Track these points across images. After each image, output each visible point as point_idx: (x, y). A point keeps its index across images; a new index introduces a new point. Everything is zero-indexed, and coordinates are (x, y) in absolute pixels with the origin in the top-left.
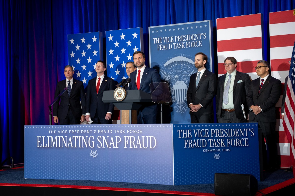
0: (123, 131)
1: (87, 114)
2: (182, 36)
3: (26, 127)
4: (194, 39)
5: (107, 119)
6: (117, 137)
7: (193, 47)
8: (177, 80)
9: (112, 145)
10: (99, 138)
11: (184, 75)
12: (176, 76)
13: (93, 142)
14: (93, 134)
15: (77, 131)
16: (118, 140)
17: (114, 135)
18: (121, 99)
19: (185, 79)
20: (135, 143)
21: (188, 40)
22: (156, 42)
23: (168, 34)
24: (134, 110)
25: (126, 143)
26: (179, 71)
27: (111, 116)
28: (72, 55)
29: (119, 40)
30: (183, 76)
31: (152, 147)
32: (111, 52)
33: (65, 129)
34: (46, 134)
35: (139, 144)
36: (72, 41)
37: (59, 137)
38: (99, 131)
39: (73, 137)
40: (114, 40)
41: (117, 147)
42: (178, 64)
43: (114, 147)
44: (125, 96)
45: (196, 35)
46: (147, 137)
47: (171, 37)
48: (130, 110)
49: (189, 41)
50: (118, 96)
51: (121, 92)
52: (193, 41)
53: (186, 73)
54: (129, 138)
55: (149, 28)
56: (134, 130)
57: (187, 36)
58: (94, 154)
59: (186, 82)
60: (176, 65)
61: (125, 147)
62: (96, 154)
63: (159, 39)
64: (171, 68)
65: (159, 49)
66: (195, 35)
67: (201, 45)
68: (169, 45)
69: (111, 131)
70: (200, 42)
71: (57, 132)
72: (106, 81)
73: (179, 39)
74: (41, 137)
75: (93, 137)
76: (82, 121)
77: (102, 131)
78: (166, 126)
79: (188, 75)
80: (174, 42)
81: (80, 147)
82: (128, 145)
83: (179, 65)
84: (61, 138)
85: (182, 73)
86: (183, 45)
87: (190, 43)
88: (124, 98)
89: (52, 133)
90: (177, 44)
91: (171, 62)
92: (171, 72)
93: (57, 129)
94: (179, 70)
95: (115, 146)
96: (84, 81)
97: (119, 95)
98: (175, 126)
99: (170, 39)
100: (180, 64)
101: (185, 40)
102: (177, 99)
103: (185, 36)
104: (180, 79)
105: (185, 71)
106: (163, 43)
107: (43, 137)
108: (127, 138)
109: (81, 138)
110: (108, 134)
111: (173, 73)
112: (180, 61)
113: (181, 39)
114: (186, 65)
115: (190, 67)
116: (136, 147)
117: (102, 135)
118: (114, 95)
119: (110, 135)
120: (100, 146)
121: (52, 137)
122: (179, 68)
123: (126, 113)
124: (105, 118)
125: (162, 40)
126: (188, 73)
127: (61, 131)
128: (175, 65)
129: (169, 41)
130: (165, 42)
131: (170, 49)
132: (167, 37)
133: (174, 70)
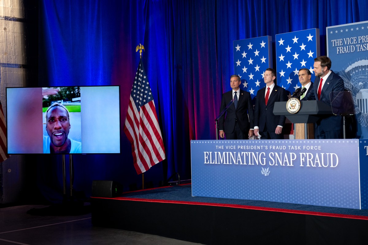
0: (299, 148)
1: (256, 128)
2: (367, 36)
3: (192, 142)
5: (277, 133)
6: (291, 154)
8: (361, 88)
9: (286, 163)
10: (271, 155)
12: (360, 83)
13: (265, 159)
14: (264, 150)
15: (246, 147)
16: (293, 158)
17: (288, 151)
18: (295, 111)
20: (313, 160)
22: (335, 44)
23: (350, 35)
24: (311, 124)
25: (303, 160)
26: (363, 77)
27: (281, 130)
28: (238, 63)
29: (291, 44)
31: (333, 165)
32: (282, 58)
33: (233, 144)
34: (213, 150)
35: (318, 163)
36: (238, 48)
37: (227, 153)
38: (271, 147)
39: (242, 153)
40: (285, 45)
41: (292, 165)
42: (362, 70)
43: (288, 165)
44: (299, 108)
46: (328, 154)
47: (354, 38)
48: (306, 124)
50: (291, 107)
51: (294, 104)
54: (306, 155)
55: (327, 28)
56: (311, 146)
58: (265, 172)
60: (360, 70)
61: (301, 165)
62: (268, 173)
63: (339, 40)
64: (354, 74)
65: (339, 52)
68: (351, 47)
69: (284, 147)
71: (225, 147)
72: (276, 90)
73: (364, 40)
74: (208, 152)
75: (264, 153)
76: (250, 136)
77: (274, 147)
78: (350, 142)
80: (358, 44)
81: (250, 164)
82: (305, 163)
83: (364, 71)
84: (229, 154)
88: (298, 110)
89: (220, 148)
90: (360, 45)
91: (354, 67)
92: (354, 78)
93: (225, 145)
94: (364, 76)
95: (290, 164)
96: (252, 92)
97: (293, 106)
98: (361, 142)
99: (352, 40)
100: (365, 69)
102: (361, 110)
104: (365, 87)
106: (344, 45)
107: (211, 153)
108: (303, 155)
109: (251, 154)
110: (282, 151)
111: (356, 79)
112: (365, 66)
113: (366, 39)
116: (314, 165)
117: (274, 151)
118: (287, 106)
119: (284, 152)
120: (272, 163)
121: (219, 153)
122: (364, 74)
123: (301, 127)
124: (275, 132)
125: (343, 41)
127: (229, 147)
128: (358, 71)
129: (352, 43)
130: (346, 43)
131: (352, 51)
132: (348, 38)
133: (357, 76)
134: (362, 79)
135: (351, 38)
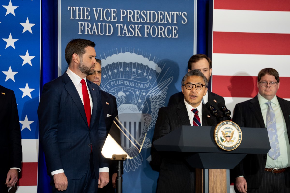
2: (136, 11)
4: (161, 20)
7: (159, 36)
8: (122, 103)
11: (137, 93)
12: (121, 94)
19: (140, 101)
21: (148, 21)
22: (74, 15)
26: (126, 83)
30: (136, 95)
42: (125, 69)
45: (166, 13)
47: (112, 10)
49: (151, 24)
51: (230, 132)
52: (160, 24)
53: (142, 89)
57: (147, 13)
59: (142, 106)
60: (122, 70)
63: (83, 10)
64: (109, 76)
65: (83, 31)
66: (164, 13)
67: (175, 35)
68: (106, 25)
70: (175, 29)
73: (130, 17)
79: (147, 92)
80: (118, 22)
83: (128, 71)
85: (134, 87)
86: (137, 30)
87: (154, 30)
90: (124, 26)
92: (109, 84)
94: (128, 81)
99: (108, 14)
100: (131, 70)
101: (144, 20)
103: (143, 13)
104: (128, 100)
105: (141, 84)
106: (92, 21)
113: (134, 16)
114: (142, 74)
115: (150, 78)
122: (128, 77)
125: (91, 13)
126: (146, 89)
128: (118, 71)
129: (108, 19)
130: (96, 18)
131: (107, 34)
132: (101, 9)
133: (116, 81)
134: (124, 85)
135: (107, 11)
